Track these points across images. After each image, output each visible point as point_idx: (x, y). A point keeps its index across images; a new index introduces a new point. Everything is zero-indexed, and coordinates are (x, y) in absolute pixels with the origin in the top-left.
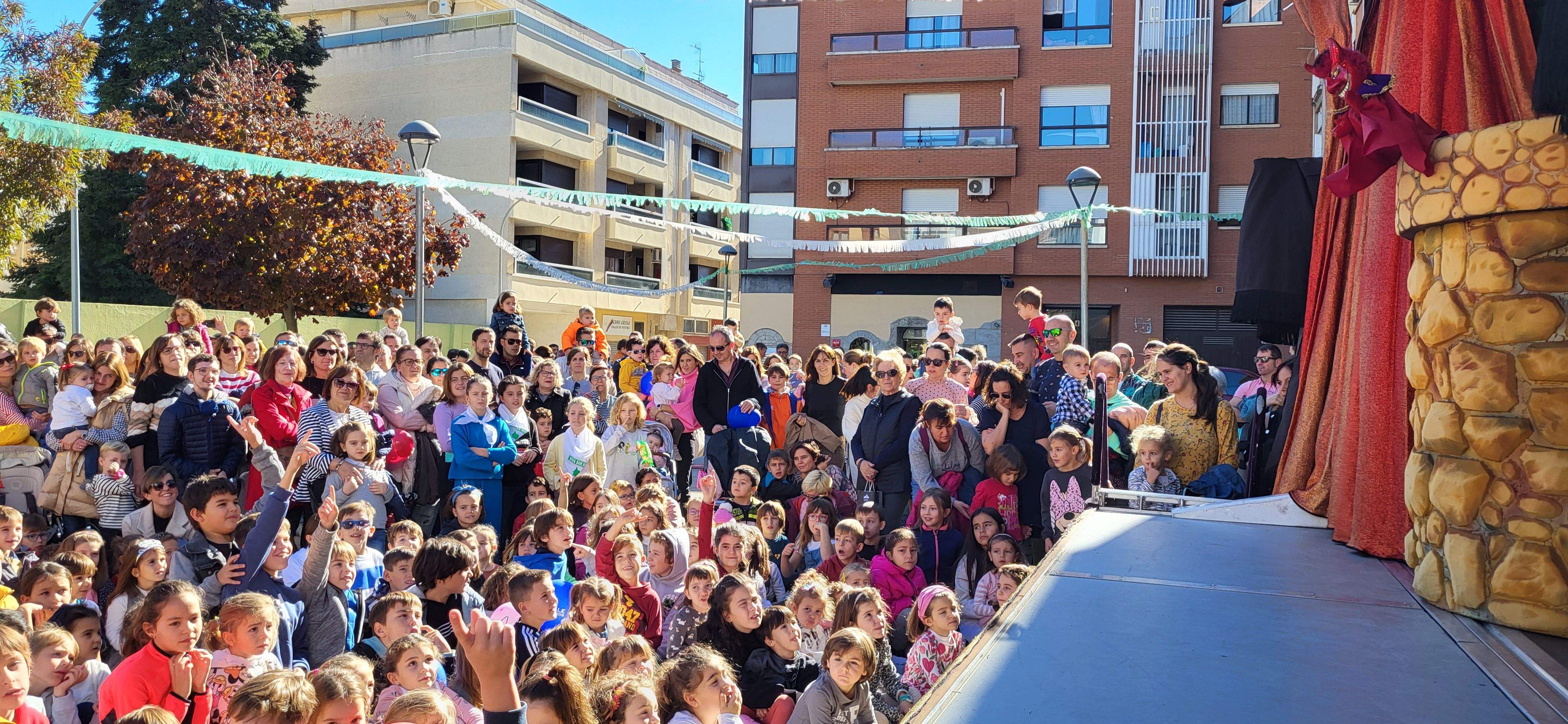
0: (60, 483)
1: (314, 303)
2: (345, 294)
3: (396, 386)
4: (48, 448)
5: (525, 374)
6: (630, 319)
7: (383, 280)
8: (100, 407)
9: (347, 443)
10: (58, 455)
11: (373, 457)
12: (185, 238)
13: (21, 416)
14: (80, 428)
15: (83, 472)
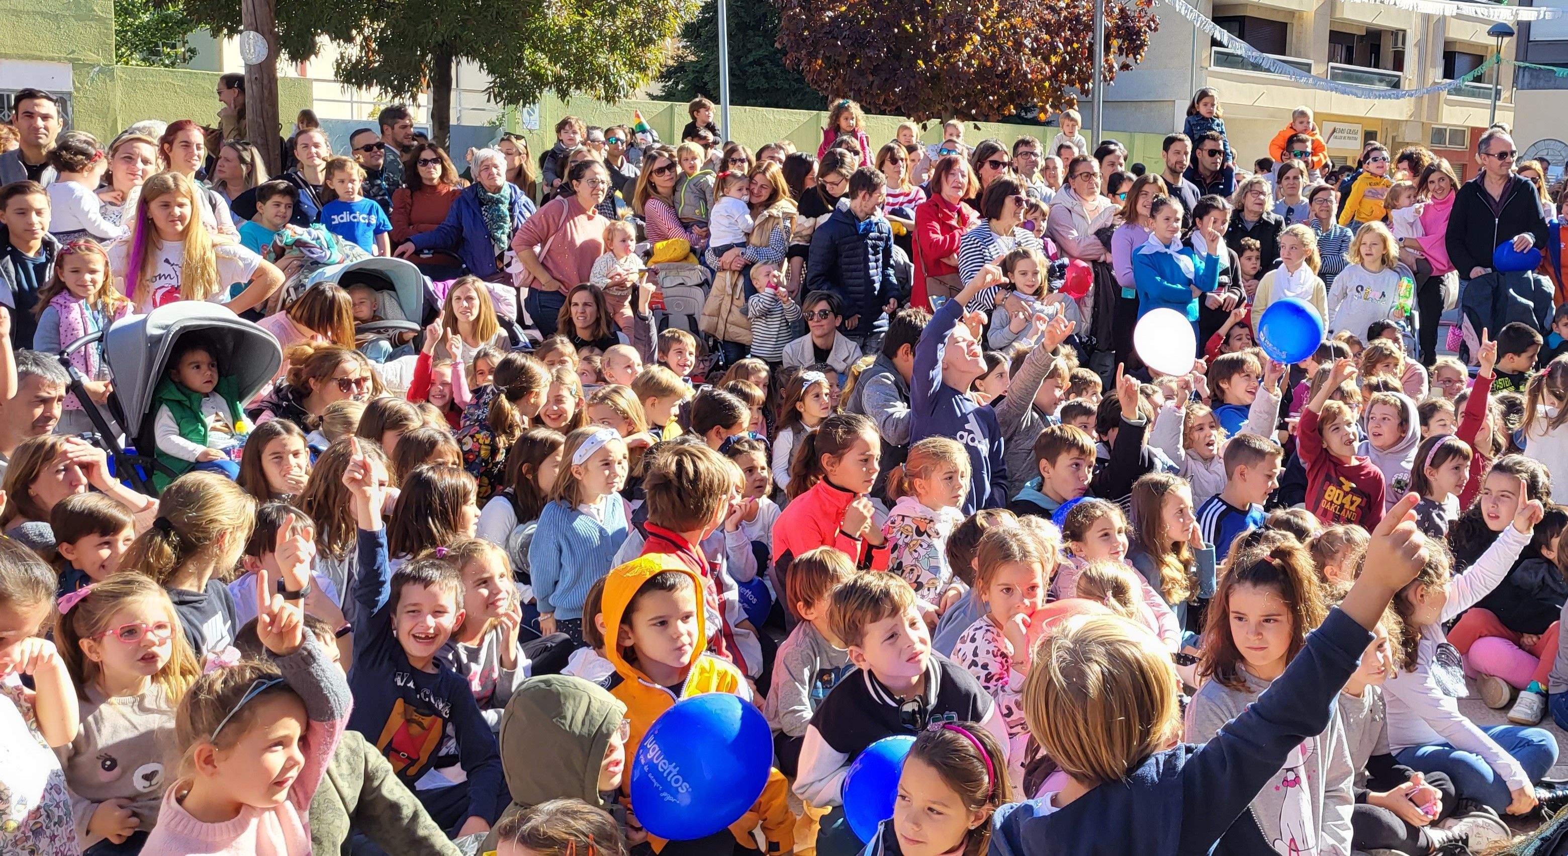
0: (720, 305)
1: (976, 105)
2: (1011, 93)
3: (1069, 206)
4: (708, 267)
5: (1226, 193)
6: (1358, 128)
7: (1054, 76)
8: (757, 222)
9: (1016, 272)
10: (718, 274)
11: (1045, 292)
12: (839, 27)
13: (683, 230)
14: (738, 245)
15: (743, 294)
